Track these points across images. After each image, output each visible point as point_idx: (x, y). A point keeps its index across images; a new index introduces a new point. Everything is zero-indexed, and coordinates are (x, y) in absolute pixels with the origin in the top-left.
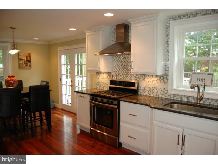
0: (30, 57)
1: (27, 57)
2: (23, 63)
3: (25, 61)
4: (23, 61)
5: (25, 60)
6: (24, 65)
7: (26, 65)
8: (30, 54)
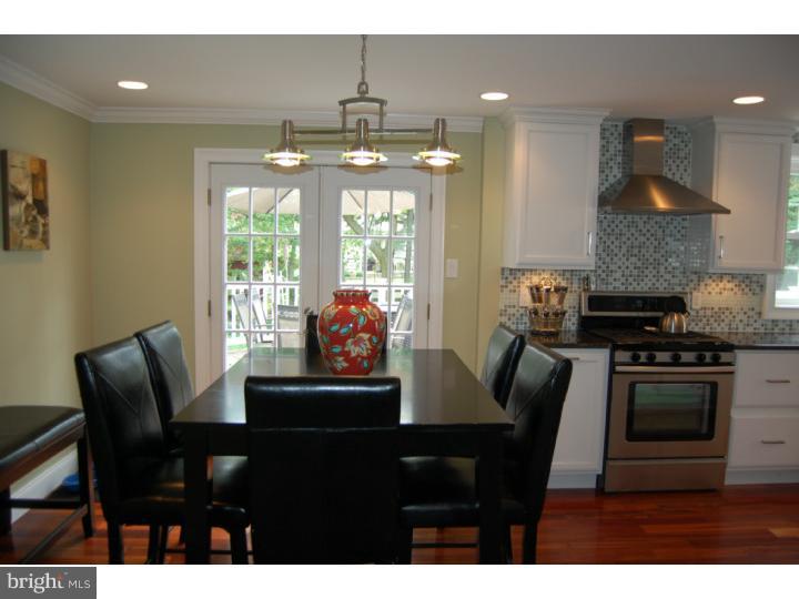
0: (45, 181)
1: (34, 177)
2: (23, 219)
3: (28, 205)
4: (24, 204)
5: (30, 199)
6: (26, 231)
7: (33, 233)
8: (43, 164)
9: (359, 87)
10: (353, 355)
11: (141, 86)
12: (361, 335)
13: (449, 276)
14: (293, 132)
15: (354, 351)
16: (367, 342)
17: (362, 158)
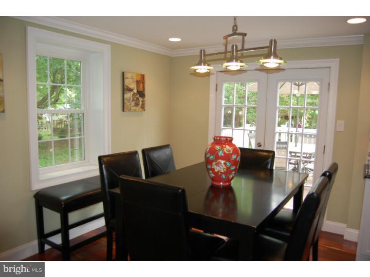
0: (143, 83)
1: (138, 82)
2: (132, 99)
3: (134, 93)
4: (132, 93)
5: (135, 91)
6: (133, 104)
7: (137, 105)
8: (143, 76)
9: (233, 28)
10: (216, 171)
11: (178, 40)
12: (220, 161)
13: (338, 130)
14: (205, 55)
15: (217, 169)
16: (223, 165)
17: (234, 66)
